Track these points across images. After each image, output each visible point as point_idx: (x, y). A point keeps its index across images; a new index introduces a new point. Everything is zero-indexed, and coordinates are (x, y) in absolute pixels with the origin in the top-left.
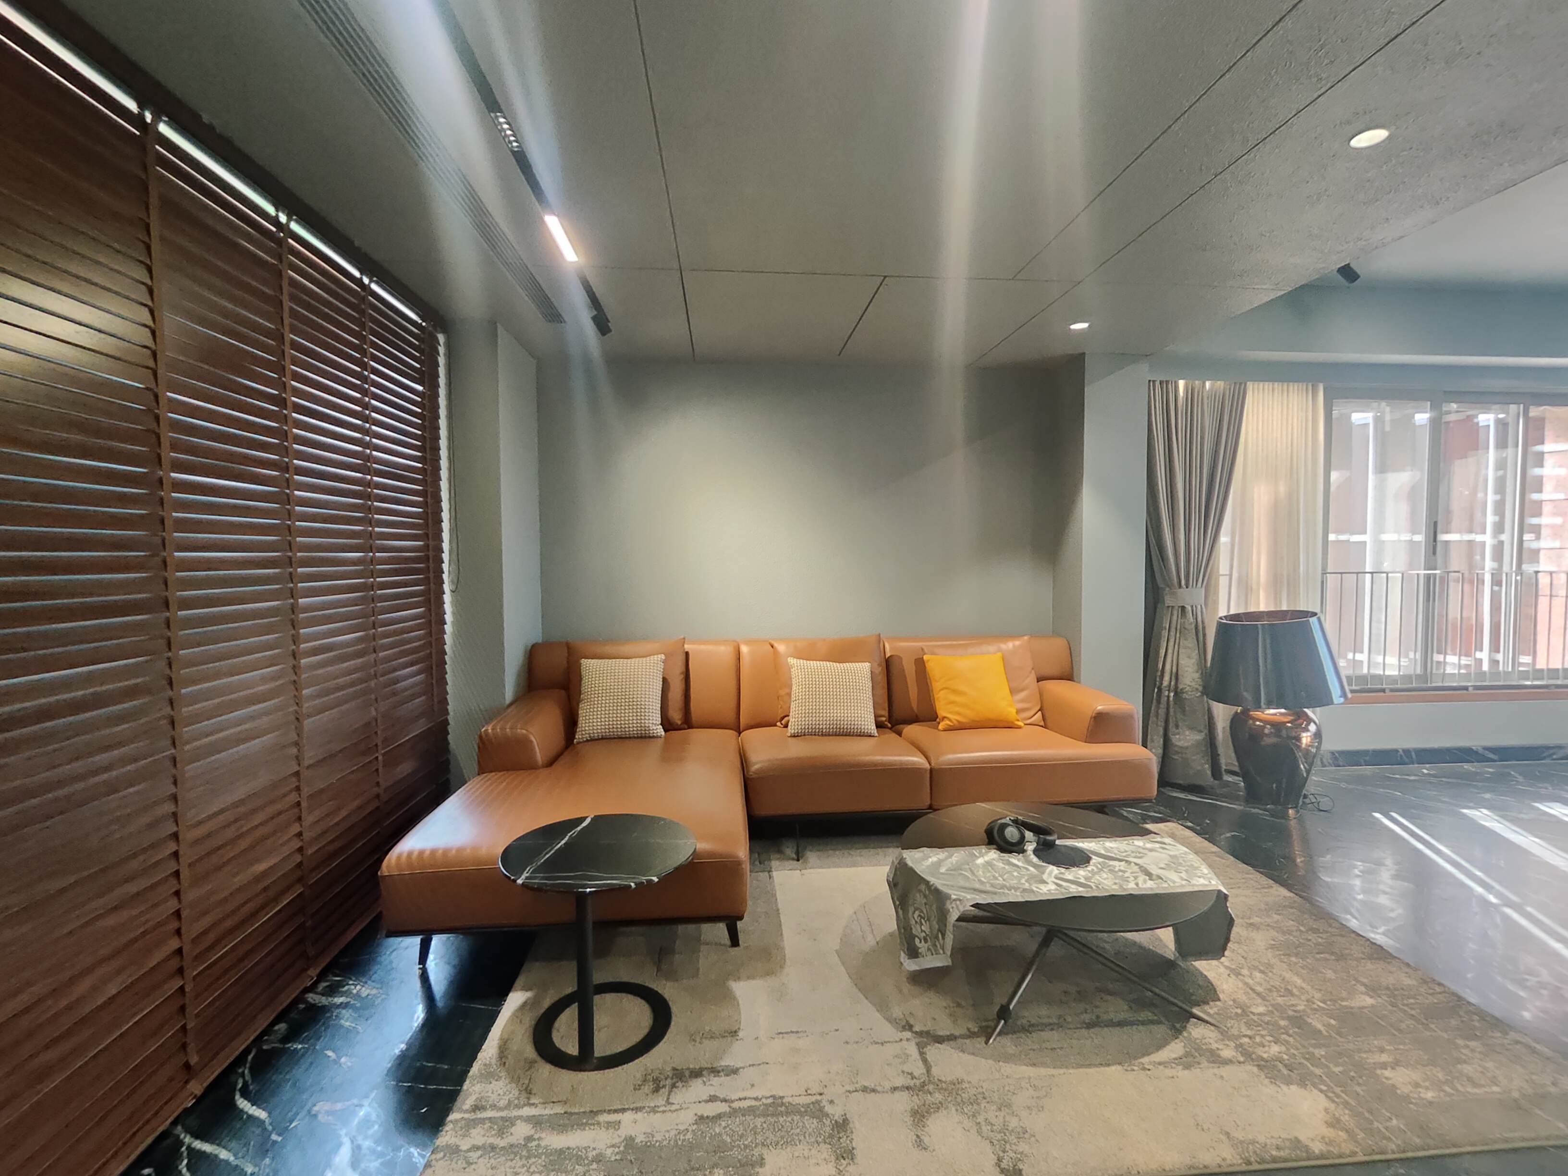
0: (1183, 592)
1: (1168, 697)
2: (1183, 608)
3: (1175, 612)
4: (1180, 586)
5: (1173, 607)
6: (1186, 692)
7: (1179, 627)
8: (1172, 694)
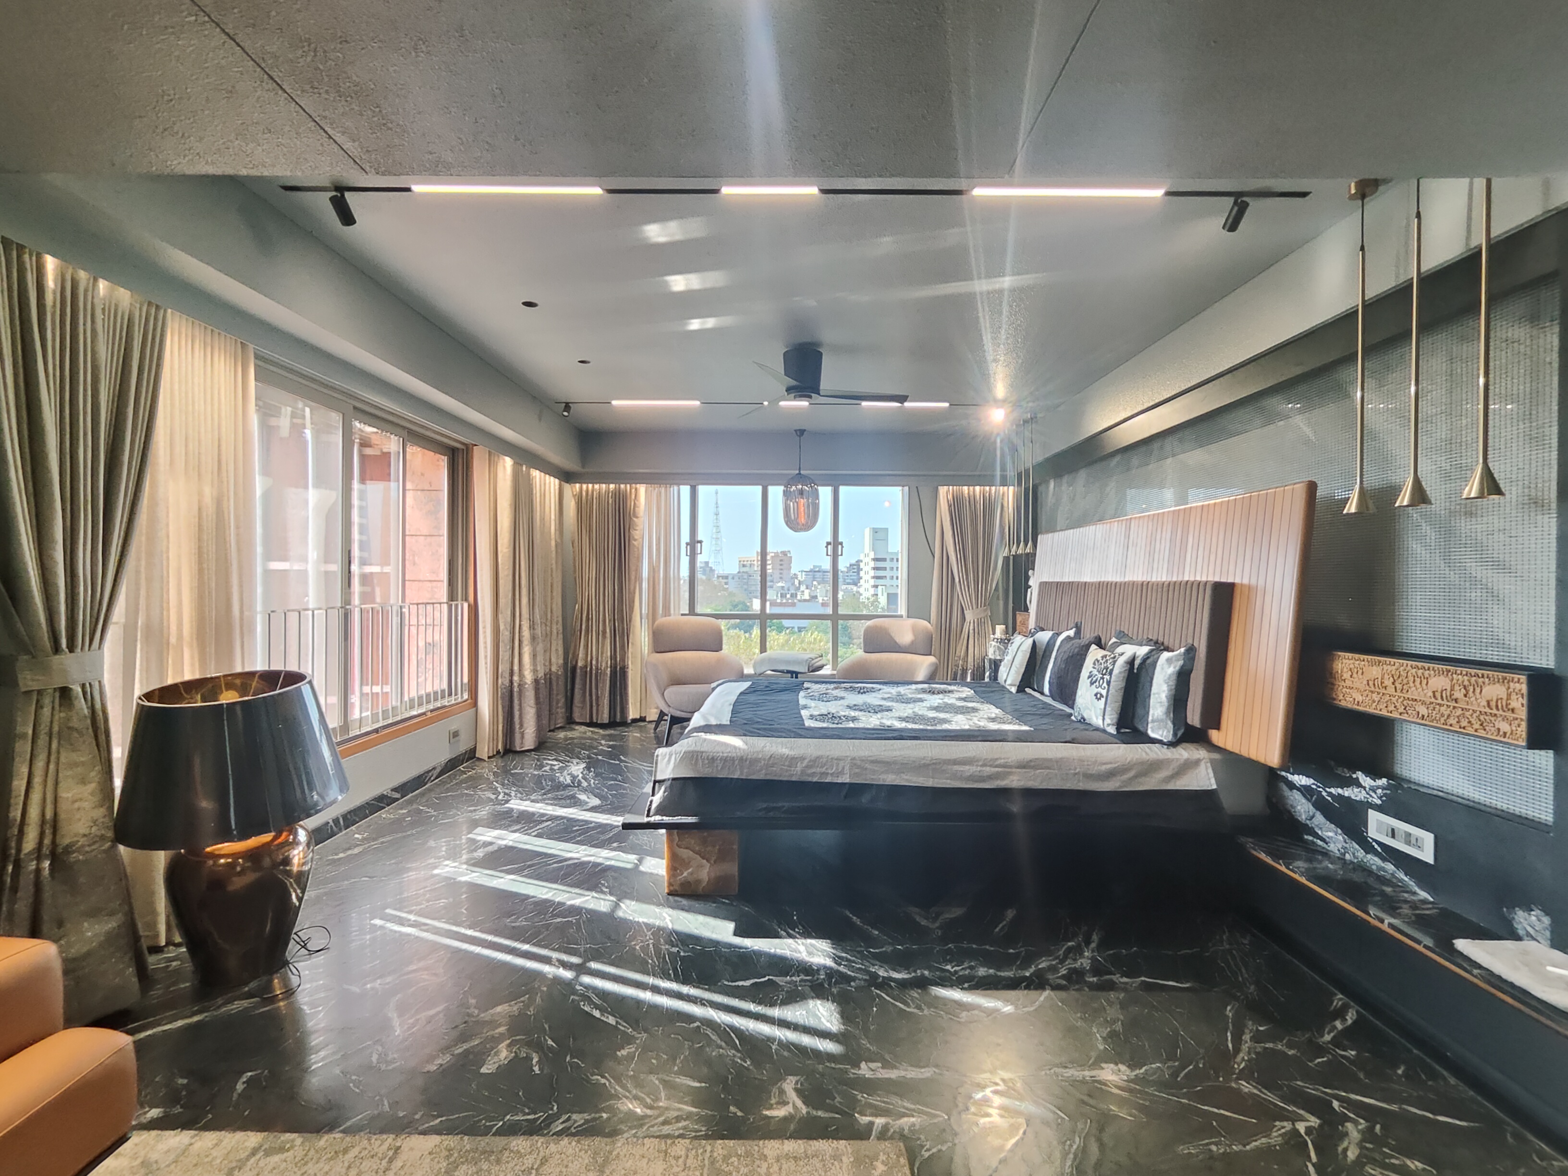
0: (67, 659)
1: (38, 871)
2: (65, 693)
3: (47, 701)
4: (57, 649)
5: (40, 692)
6: (78, 850)
7: (56, 728)
8: (46, 864)
